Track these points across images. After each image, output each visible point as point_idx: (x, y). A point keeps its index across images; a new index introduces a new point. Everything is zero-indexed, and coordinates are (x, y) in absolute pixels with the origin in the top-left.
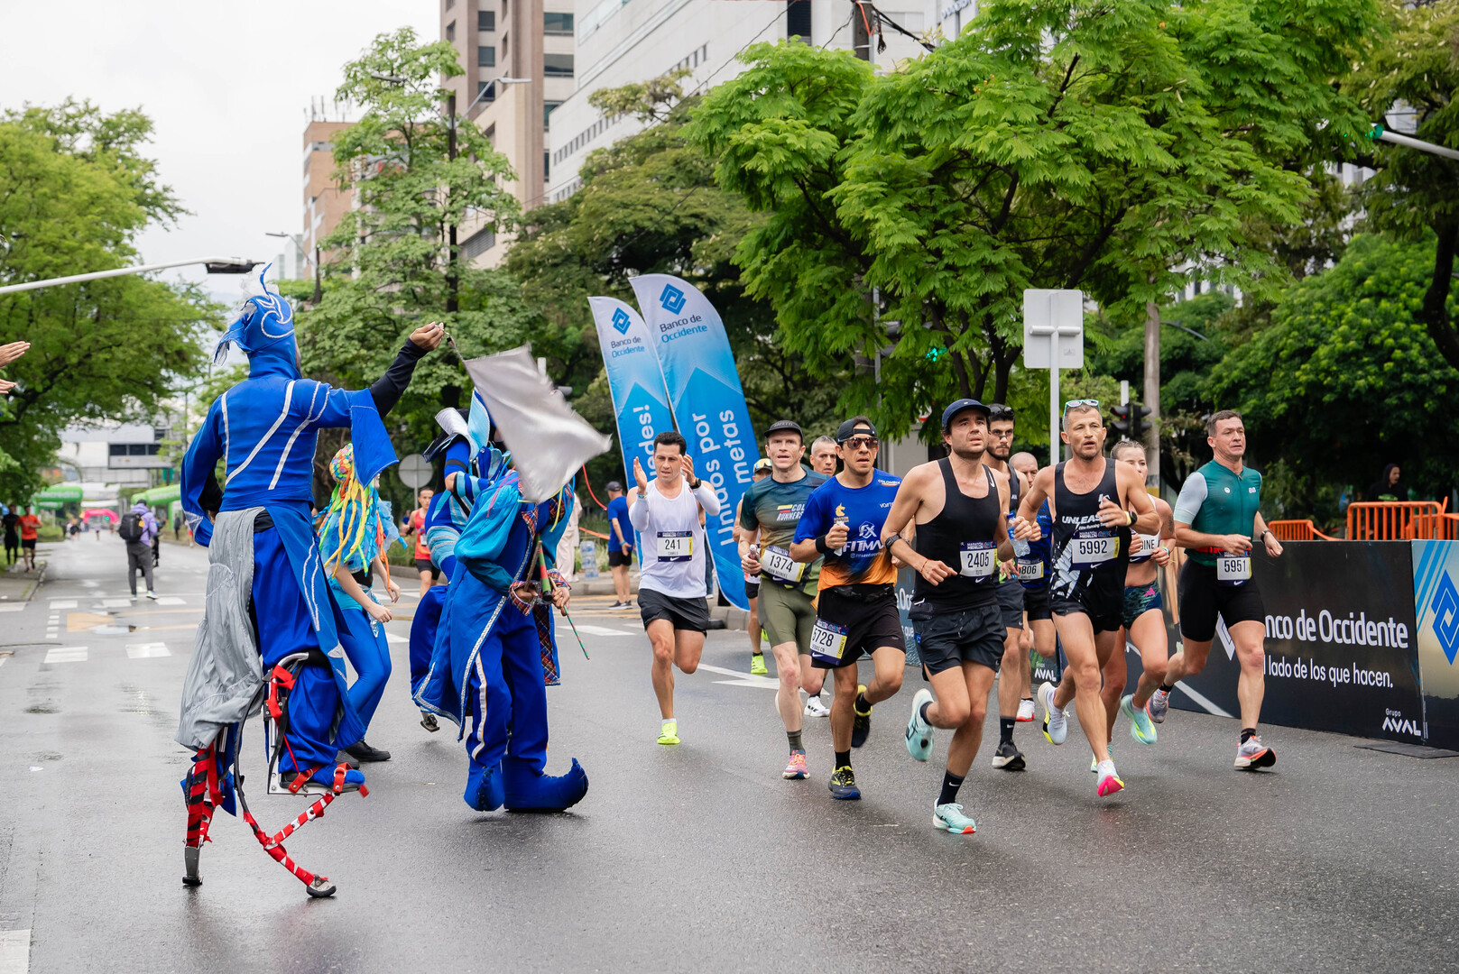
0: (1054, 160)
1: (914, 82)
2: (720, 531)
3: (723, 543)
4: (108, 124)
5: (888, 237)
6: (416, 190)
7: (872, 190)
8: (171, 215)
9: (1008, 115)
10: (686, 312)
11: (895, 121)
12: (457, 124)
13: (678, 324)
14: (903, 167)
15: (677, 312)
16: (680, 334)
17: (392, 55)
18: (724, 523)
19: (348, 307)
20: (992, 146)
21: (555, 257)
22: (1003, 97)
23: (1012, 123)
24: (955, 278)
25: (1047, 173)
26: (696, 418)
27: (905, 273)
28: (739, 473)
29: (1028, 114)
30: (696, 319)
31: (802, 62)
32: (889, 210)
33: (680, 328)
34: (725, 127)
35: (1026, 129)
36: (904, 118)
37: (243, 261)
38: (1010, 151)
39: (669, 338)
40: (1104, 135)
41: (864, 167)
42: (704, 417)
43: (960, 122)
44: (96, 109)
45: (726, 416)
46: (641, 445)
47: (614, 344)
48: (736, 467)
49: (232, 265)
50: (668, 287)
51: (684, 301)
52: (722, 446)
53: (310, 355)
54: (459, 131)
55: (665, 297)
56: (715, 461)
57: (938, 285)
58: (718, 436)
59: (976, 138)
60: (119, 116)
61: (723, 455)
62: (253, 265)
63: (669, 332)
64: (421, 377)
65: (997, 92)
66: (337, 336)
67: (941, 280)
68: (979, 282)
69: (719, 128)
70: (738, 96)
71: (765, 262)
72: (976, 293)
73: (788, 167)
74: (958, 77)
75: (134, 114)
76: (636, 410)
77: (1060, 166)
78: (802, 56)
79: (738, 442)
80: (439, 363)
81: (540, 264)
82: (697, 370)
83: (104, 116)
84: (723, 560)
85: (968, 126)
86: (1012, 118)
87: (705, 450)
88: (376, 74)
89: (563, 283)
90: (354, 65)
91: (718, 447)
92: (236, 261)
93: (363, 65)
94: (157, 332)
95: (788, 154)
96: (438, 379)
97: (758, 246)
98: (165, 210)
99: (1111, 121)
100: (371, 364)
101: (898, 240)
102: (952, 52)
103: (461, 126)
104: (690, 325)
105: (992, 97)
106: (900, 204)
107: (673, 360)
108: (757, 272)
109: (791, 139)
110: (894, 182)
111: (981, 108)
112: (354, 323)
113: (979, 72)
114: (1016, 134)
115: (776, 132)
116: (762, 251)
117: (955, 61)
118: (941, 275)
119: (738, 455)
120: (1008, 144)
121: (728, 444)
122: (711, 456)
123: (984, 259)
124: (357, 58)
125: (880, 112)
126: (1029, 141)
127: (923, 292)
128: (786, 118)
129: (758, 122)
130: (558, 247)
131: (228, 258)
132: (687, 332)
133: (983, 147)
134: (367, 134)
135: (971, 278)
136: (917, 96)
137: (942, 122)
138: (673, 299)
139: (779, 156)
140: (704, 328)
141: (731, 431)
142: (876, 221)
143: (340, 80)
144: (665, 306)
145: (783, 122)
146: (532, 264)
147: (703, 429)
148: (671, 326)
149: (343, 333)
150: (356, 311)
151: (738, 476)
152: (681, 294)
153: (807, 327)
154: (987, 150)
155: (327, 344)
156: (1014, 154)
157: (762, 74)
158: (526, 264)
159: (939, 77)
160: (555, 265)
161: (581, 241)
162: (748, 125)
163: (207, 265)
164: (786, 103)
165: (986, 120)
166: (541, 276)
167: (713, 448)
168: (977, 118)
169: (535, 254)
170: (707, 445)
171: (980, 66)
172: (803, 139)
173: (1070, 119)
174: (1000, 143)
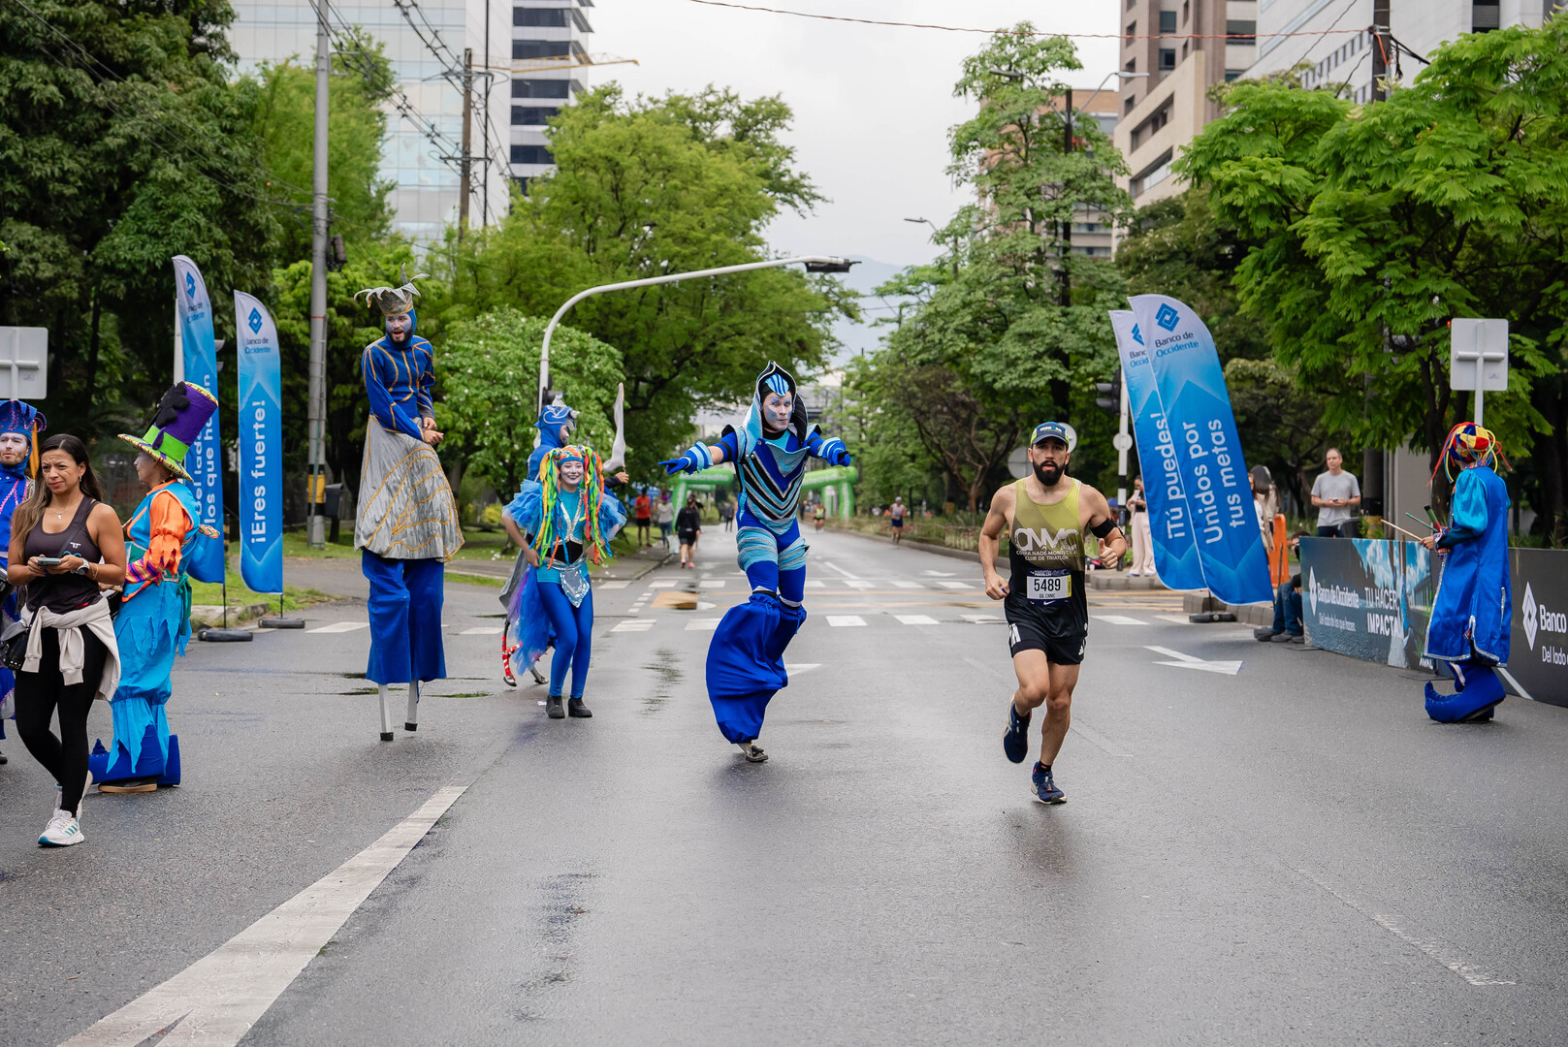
0: (1486, 200)
1: (1364, 129)
2: (1206, 531)
3: (1208, 541)
4: (746, 111)
5: (1338, 268)
6: (1028, 186)
7: (1328, 225)
8: (807, 202)
9: (1446, 160)
10: (1179, 330)
11: (1347, 164)
12: (1073, 118)
13: (1172, 340)
14: (1362, 204)
15: (1171, 329)
16: (1174, 349)
17: (1010, 50)
18: (1210, 523)
19: (958, 301)
20: (1429, 188)
21: (1161, 254)
22: (1443, 143)
23: (1448, 168)
24: (1401, 305)
25: (1480, 213)
26: (1186, 426)
27: (1356, 301)
28: (1225, 478)
29: (1465, 159)
30: (1188, 336)
31: (1280, 105)
32: (1343, 243)
33: (1174, 344)
34: (1209, 163)
35: (1462, 173)
36: (1355, 161)
37: (841, 261)
38: (1444, 193)
39: (1163, 353)
40: (1536, 178)
41: (1325, 204)
42: (1194, 425)
43: (1405, 165)
44: (736, 97)
45: (1215, 425)
46: (1157, 448)
47: (1132, 355)
48: (1222, 472)
49: (830, 264)
50: (1164, 306)
51: (1178, 319)
52: (1210, 452)
53: (920, 347)
54: (1075, 124)
55: (1160, 316)
56: (1203, 466)
57: (1384, 312)
58: (1206, 444)
59: (1416, 181)
60: (758, 104)
61: (1210, 461)
62: (850, 264)
63: (1163, 347)
64: (1025, 370)
65: (1437, 138)
66: (946, 330)
67: (1388, 308)
68: (1421, 310)
69: (1203, 164)
70: (1221, 136)
71: (1259, 283)
72: (1418, 320)
73: (1262, 201)
74: (1404, 124)
75: (773, 101)
76: (1153, 416)
77: (1494, 206)
78: (1283, 98)
79: (1225, 449)
80: (1045, 358)
81: (1146, 260)
82: (1188, 382)
83: (744, 104)
84: (1208, 557)
85: (1412, 169)
86: (1450, 163)
87: (1194, 456)
88: (995, 68)
89: (1168, 281)
90: (973, 60)
91: (1206, 453)
92: (834, 260)
93: (982, 60)
94: (779, 322)
95: (1262, 189)
96: (1043, 373)
97: (1254, 269)
98: (801, 197)
99: (1544, 164)
100: (979, 358)
101: (1348, 270)
102: (1401, 101)
103: (1078, 119)
104: (1183, 342)
105: (1433, 143)
106: (1353, 238)
107: (1167, 373)
108: (1251, 293)
109: (1266, 176)
110: (1350, 216)
111: (1422, 153)
112: (963, 317)
113: (1424, 120)
114: (1453, 178)
115: (1253, 170)
116: (1258, 273)
117: (1402, 109)
118: (1388, 303)
119: (1224, 461)
120: (1443, 187)
121: (1216, 450)
122: (1200, 461)
123: (1427, 289)
124: (976, 53)
125: (1336, 155)
126: (1463, 184)
127: (1371, 318)
128: (1262, 157)
129: (1238, 159)
130: (1164, 244)
131: (825, 257)
132: (1179, 348)
133: (1419, 190)
134: (982, 129)
135: (1415, 306)
136: (1367, 141)
137: (1389, 165)
138: (1167, 317)
139: (1254, 191)
140: (1196, 344)
141: (1218, 438)
142: (1329, 253)
143: (960, 75)
144: (1160, 324)
145: (1260, 160)
146: (1138, 260)
147: (1192, 437)
148: (1165, 342)
149: (952, 326)
150: (966, 305)
151: (1224, 480)
152: (1175, 312)
153: (1292, 344)
154: (1423, 192)
155: (937, 337)
156: (1447, 196)
157: (1244, 115)
158: (1133, 261)
159: (1387, 124)
160: (1161, 262)
161: (1188, 237)
162: (1228, 162)
163: (807, 264)
164: (1265, 142)
165: (1426, 164)
166: (1146, 272)
167: (1201, 454)
168: (1419, 163)
169: (1142, 250)
170: (1196, 451)
171: (1425, 114)
172: (1278, 176)
173: (1507, 163)
174: (1437, 186)
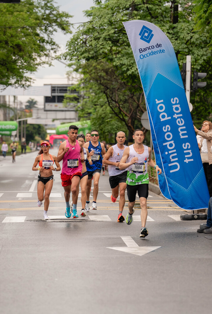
2: (170, 165)
3: (171, 171)
10: (153, 42)
13: (149, 48)
15: (148, 42)
16: (150, 54)
18: (172, 160)
26: (157, 102)
28: (181, 133)
30: (159, 46)
33: (150, 51)
39: (144, 56)
42: (162, 101)
45: (174, 100)
48: (179, 129)
50: (144, 27)
51: (153, 35)
52: (172, 117)
55: (142, 33)
56: (168, 126)
58: (170, 112)
61: (172, 123)
63: (144, 53)
79: (181, 115)
82: (159, 74)
84: (172, 181)
87: (162, 120)
91: (170, 118)
104: (156, 49)
107: (146, 69)
119: (181, 123)
121: (176, 116)
122: (166, 123)
132: (154, 53)
138: (146, 34)
140: (163, 51)
141: (177, 109)
144: (142, 38)
147: (161, 108)
148: (145, 50)
151: (180, 134)
152: (151, 31)
167: (166, 118)
170: (163, 117)
